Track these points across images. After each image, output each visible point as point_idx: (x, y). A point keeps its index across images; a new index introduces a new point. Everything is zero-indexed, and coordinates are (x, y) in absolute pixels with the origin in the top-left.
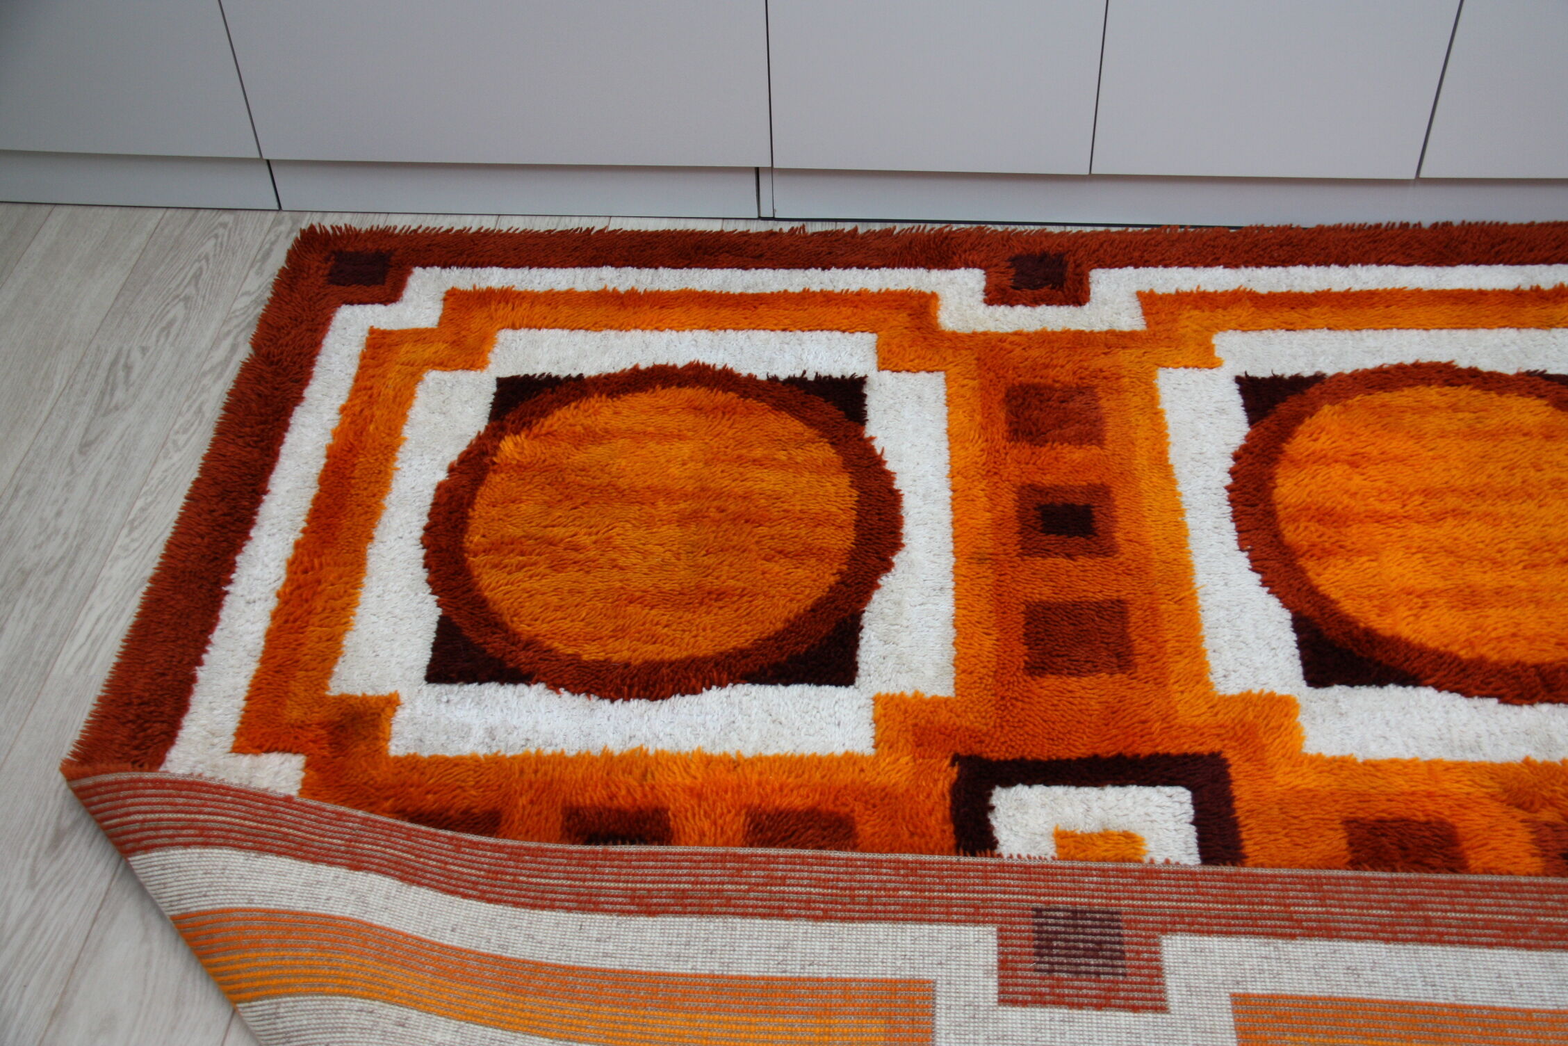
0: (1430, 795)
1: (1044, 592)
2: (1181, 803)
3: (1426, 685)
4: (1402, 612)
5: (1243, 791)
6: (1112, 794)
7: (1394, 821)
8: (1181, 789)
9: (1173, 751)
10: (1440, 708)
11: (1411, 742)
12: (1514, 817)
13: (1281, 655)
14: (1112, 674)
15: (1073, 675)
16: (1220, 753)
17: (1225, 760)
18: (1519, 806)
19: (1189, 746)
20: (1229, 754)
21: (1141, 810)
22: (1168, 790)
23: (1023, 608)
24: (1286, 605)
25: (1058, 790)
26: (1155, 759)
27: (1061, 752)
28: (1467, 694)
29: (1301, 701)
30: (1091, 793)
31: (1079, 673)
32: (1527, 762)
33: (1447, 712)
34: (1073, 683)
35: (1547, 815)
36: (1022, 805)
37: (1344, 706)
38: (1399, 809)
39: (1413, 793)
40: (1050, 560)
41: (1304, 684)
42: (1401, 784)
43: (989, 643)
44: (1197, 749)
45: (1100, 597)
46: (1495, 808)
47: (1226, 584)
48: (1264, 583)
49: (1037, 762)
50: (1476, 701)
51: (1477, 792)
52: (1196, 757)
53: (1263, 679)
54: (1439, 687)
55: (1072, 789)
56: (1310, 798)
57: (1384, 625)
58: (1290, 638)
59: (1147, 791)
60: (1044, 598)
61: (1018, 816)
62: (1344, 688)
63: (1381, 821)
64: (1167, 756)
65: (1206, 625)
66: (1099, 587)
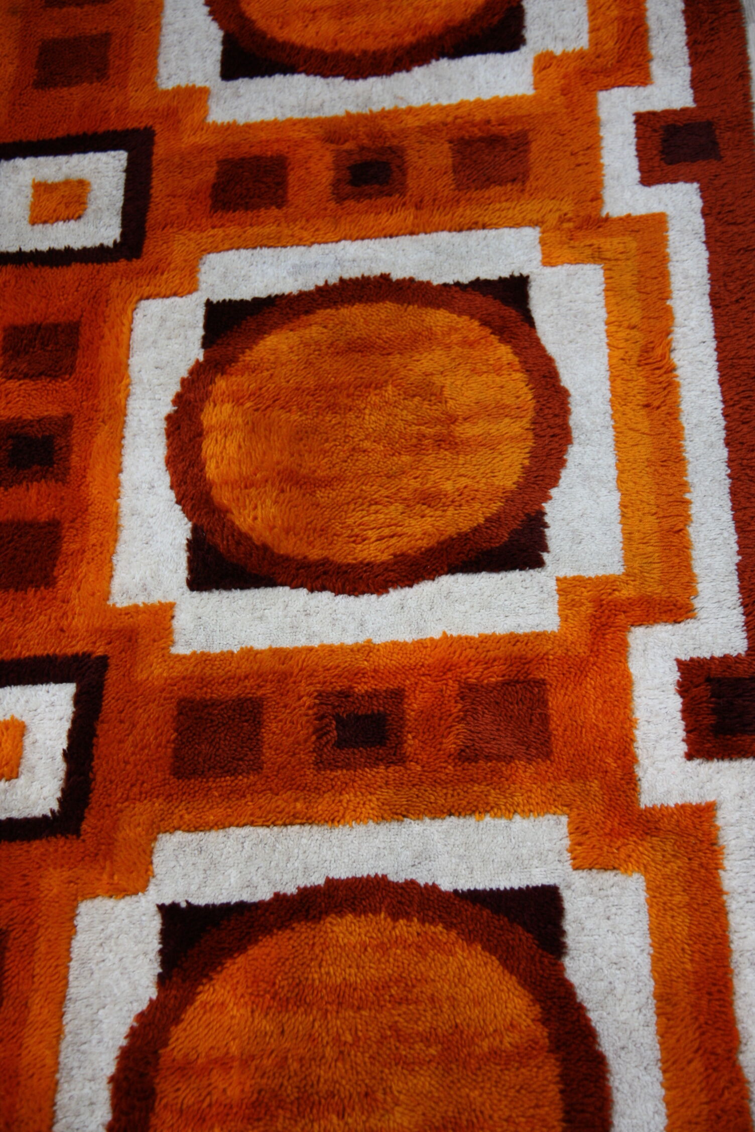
0: (278, 140)
1: (56, 32)
2: (120, 160)
3: (300, 73)
4: (299, 24)
5: (160, 150)
6: (76, 158)
7: (251, 158)
8: (121, 152)
9: (119, 128)
10: (304, 87)
11: (279, 110)
12: (327, 149)
13: (209, 61)
14: (92, 83)
15: (65, 86)
16: (151, 127)
17: (154, 131)
18: (332, 142)
19: (131, 124)
20: (157, 128)
21: (92, 166)
22: (113, 153)
23: (40, 44)
24: (221, 27)
25: (42, 159)
26: (107, 134)
27: (46, 135)
28: (325, 76)
29: (214, 91)
30: (62, 159)
31: (69, 85)
32: (349, 115)
33: (309, 88)
34: (65, 91)
35: (347, 146)
36: (16, 169)
37: (242, 91)
38: (256, 151)
39: (268, 141)
40: (64, 10)
41: (219, 79)
42: (263, 135)
43: (11, 69)
44: (136, 125)
45: (94, 32)
46: (317, 145)
47: (184, 16)
48: (211, 13)
49: (30, 143)
50: (330, 80)
51: (309, 136)
52: (135, 131)
53: (192, 78)
54: (308, 73)
55: (51, 158)
56: (202, 150)
57: (282, 35)
58: (218, 49)
59: (99, 155)
60: (56, 36)
61: (13, 176)
62: (246, 80)
63: (243, 159)
64: (115, 132)
65: (163, 46)
66: (95, 26)
